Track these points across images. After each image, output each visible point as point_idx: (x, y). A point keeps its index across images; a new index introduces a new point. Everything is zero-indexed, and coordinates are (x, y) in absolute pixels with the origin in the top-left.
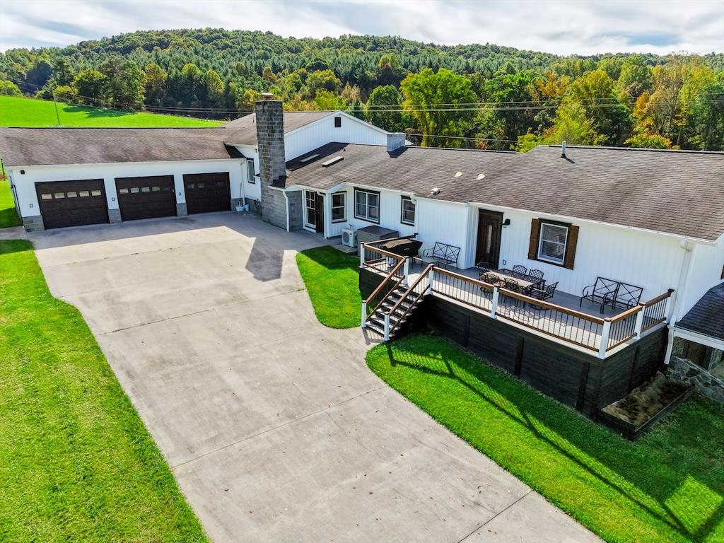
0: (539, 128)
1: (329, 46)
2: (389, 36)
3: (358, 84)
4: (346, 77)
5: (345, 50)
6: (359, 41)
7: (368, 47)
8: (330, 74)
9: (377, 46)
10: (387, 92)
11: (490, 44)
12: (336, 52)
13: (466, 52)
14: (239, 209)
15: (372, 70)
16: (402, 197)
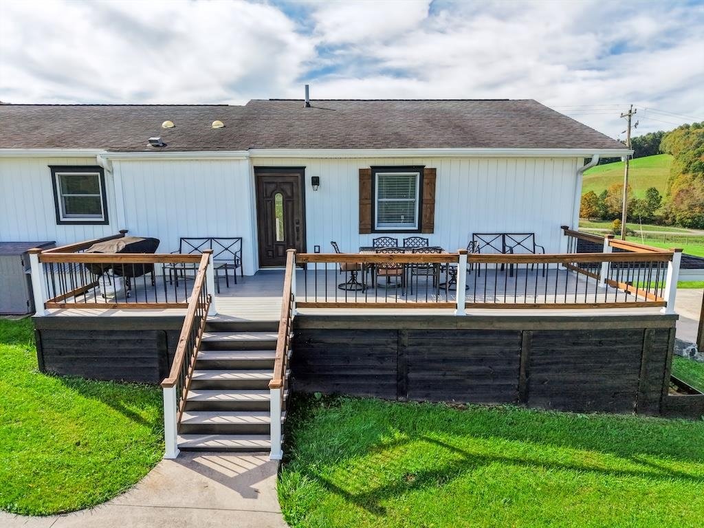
16: (54, 169)
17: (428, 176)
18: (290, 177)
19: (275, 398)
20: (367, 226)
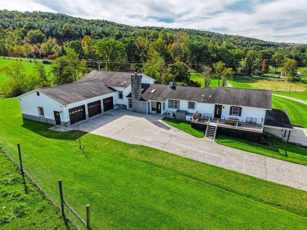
0: (142, 59)
1: (29, 16)
2: (59, 13)
3: (55, 37)
4: (47, 33)
5: (39, 19)
6: (45, 14)
7: (50, 18)
8: (39, 32)
9: (55, 18)
10: (77, 43)
11: (105, 20)
12: (34, 19)
13: (95, 23)
14: (116, 108)
15: (60, 31)
16: (189, 102)
17: (241, 109)
18: (220, 106)
19: (215, 133)
20: (231, 114)
